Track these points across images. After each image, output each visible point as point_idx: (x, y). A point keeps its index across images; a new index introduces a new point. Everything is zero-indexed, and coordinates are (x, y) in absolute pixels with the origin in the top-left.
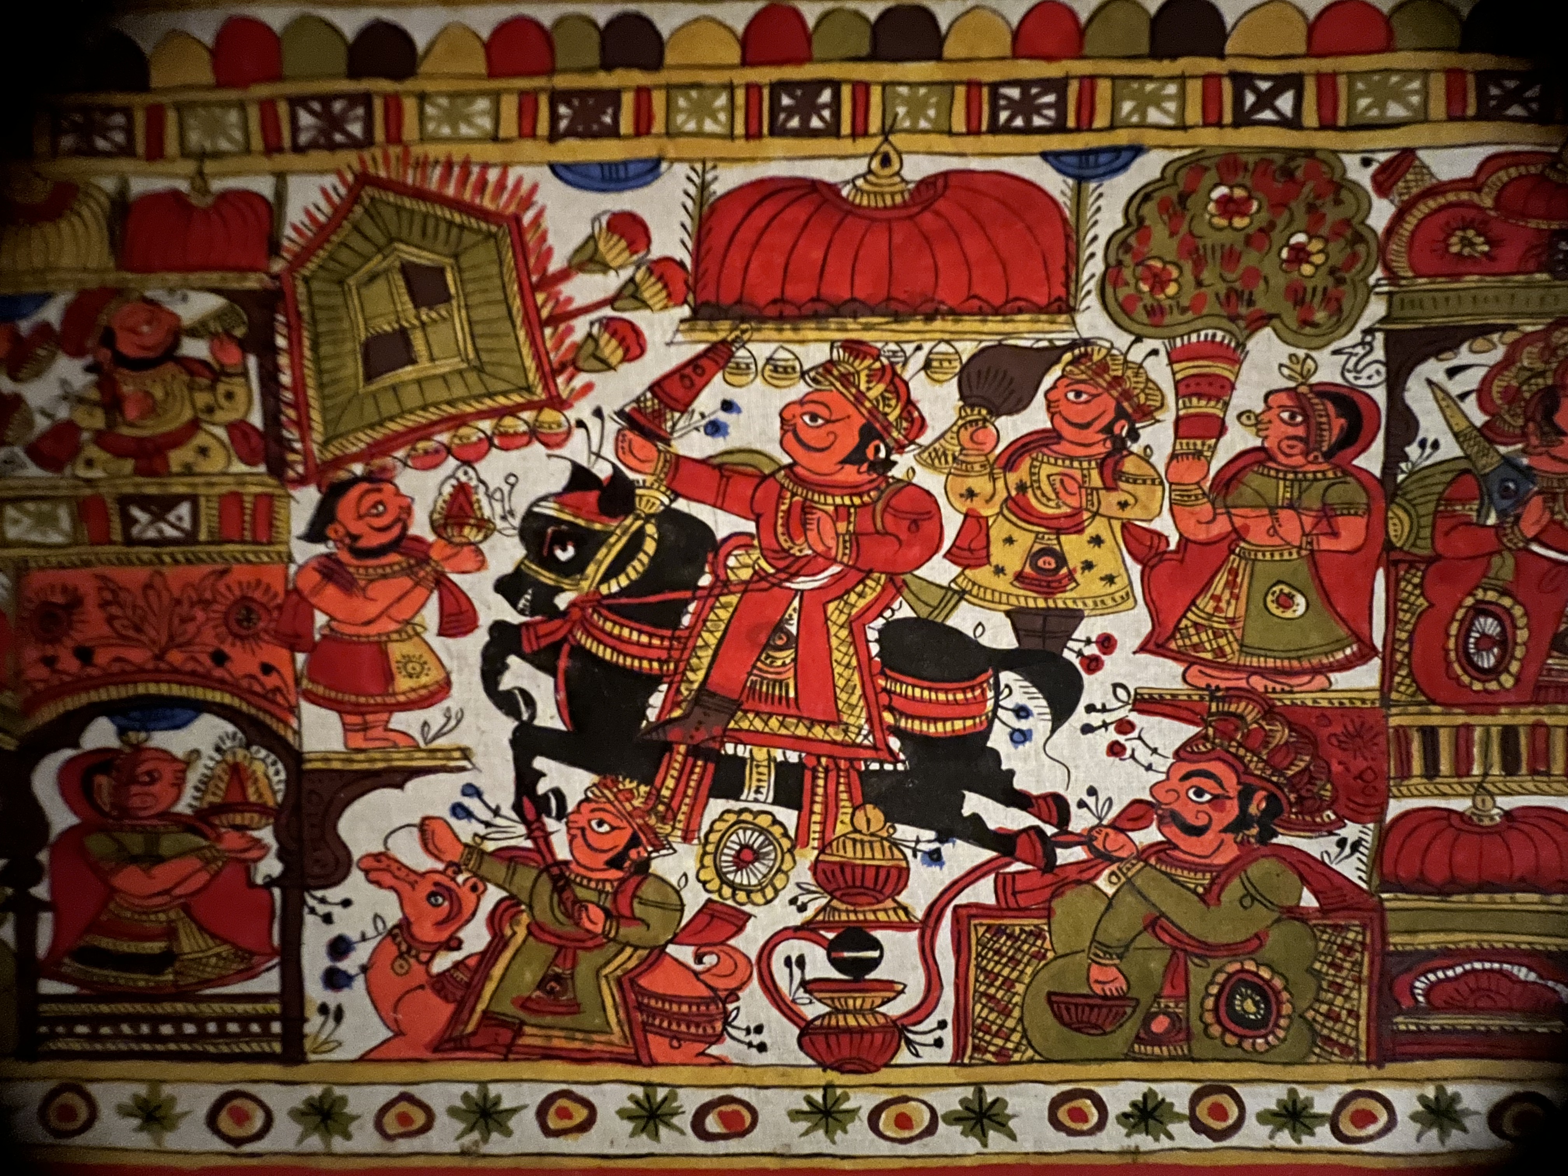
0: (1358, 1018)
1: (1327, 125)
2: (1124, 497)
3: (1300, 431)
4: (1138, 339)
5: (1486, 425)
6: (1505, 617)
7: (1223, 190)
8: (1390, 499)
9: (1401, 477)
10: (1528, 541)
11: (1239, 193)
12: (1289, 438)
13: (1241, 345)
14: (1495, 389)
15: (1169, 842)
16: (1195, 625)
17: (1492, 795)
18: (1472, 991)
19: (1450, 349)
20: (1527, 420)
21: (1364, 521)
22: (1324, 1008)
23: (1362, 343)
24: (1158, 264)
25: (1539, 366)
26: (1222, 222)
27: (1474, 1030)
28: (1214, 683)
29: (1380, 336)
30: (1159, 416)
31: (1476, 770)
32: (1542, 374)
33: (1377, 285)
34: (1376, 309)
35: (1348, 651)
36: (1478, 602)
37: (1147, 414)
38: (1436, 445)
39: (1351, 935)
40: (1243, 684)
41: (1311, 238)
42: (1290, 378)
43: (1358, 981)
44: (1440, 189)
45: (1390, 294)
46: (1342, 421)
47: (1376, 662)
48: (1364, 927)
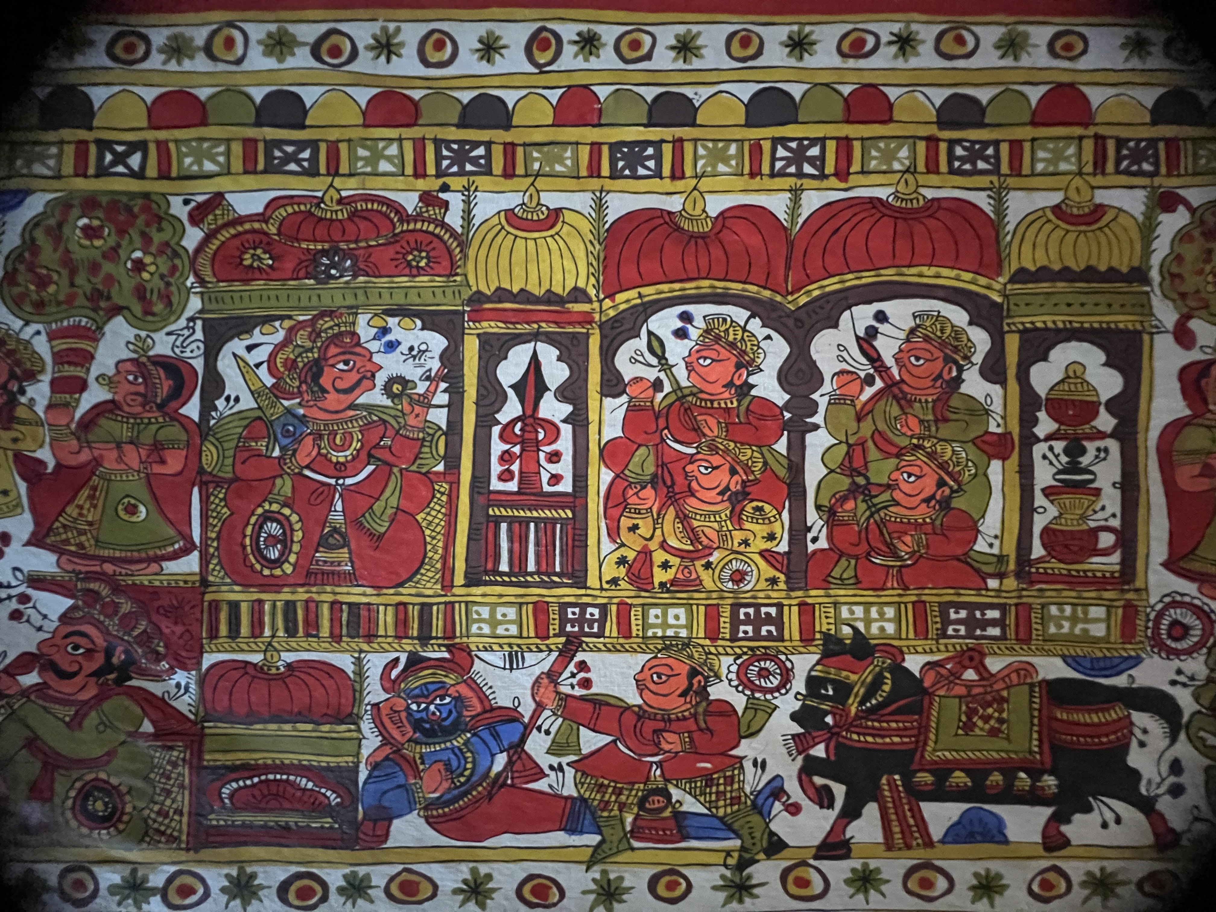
0: (181, 814)
1: (164, 175)
2: (14, 434)
3: (141, 389)
4: (27, 323)
5: (273, 385)
6: (285, 523)
7: (85, 221)
8: (204, 437)
9: (212, 422)
10: (303, 468)
11: (96, 223)
12: (132, 394)
13: (100, 328)
14: (278, 360)
15: (45, 683)
16: (64, 526)
17: (278, 651)
18: (264, 796)
19: (247, 332)
20: (301, 383)
21: (184, 453)
22: (156, 808)
23: (188, 328)
24: (44, 272)
25: (308, 344)
26: (86, 243)
27: (265, 826)
28: (78, 568)
29: (199, 323)
30: (41, 377)
31: (267, 632)
32: (311, 350)
33: (192, 287)
34: (195, 304)
35: (177, 546)
36: (266, 511)
37: (32, 376)
38: (237, 400)
39: (175, 753)
40: (98, 569)
41: (145, 253)
42: (134, 351)
43: (182, 787)
44: (240, 220)
45: (202, 293)
46: (171, 382)
47: (196, 553)
48: (186, 747)
